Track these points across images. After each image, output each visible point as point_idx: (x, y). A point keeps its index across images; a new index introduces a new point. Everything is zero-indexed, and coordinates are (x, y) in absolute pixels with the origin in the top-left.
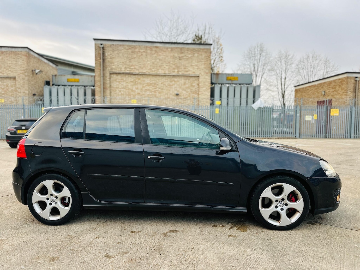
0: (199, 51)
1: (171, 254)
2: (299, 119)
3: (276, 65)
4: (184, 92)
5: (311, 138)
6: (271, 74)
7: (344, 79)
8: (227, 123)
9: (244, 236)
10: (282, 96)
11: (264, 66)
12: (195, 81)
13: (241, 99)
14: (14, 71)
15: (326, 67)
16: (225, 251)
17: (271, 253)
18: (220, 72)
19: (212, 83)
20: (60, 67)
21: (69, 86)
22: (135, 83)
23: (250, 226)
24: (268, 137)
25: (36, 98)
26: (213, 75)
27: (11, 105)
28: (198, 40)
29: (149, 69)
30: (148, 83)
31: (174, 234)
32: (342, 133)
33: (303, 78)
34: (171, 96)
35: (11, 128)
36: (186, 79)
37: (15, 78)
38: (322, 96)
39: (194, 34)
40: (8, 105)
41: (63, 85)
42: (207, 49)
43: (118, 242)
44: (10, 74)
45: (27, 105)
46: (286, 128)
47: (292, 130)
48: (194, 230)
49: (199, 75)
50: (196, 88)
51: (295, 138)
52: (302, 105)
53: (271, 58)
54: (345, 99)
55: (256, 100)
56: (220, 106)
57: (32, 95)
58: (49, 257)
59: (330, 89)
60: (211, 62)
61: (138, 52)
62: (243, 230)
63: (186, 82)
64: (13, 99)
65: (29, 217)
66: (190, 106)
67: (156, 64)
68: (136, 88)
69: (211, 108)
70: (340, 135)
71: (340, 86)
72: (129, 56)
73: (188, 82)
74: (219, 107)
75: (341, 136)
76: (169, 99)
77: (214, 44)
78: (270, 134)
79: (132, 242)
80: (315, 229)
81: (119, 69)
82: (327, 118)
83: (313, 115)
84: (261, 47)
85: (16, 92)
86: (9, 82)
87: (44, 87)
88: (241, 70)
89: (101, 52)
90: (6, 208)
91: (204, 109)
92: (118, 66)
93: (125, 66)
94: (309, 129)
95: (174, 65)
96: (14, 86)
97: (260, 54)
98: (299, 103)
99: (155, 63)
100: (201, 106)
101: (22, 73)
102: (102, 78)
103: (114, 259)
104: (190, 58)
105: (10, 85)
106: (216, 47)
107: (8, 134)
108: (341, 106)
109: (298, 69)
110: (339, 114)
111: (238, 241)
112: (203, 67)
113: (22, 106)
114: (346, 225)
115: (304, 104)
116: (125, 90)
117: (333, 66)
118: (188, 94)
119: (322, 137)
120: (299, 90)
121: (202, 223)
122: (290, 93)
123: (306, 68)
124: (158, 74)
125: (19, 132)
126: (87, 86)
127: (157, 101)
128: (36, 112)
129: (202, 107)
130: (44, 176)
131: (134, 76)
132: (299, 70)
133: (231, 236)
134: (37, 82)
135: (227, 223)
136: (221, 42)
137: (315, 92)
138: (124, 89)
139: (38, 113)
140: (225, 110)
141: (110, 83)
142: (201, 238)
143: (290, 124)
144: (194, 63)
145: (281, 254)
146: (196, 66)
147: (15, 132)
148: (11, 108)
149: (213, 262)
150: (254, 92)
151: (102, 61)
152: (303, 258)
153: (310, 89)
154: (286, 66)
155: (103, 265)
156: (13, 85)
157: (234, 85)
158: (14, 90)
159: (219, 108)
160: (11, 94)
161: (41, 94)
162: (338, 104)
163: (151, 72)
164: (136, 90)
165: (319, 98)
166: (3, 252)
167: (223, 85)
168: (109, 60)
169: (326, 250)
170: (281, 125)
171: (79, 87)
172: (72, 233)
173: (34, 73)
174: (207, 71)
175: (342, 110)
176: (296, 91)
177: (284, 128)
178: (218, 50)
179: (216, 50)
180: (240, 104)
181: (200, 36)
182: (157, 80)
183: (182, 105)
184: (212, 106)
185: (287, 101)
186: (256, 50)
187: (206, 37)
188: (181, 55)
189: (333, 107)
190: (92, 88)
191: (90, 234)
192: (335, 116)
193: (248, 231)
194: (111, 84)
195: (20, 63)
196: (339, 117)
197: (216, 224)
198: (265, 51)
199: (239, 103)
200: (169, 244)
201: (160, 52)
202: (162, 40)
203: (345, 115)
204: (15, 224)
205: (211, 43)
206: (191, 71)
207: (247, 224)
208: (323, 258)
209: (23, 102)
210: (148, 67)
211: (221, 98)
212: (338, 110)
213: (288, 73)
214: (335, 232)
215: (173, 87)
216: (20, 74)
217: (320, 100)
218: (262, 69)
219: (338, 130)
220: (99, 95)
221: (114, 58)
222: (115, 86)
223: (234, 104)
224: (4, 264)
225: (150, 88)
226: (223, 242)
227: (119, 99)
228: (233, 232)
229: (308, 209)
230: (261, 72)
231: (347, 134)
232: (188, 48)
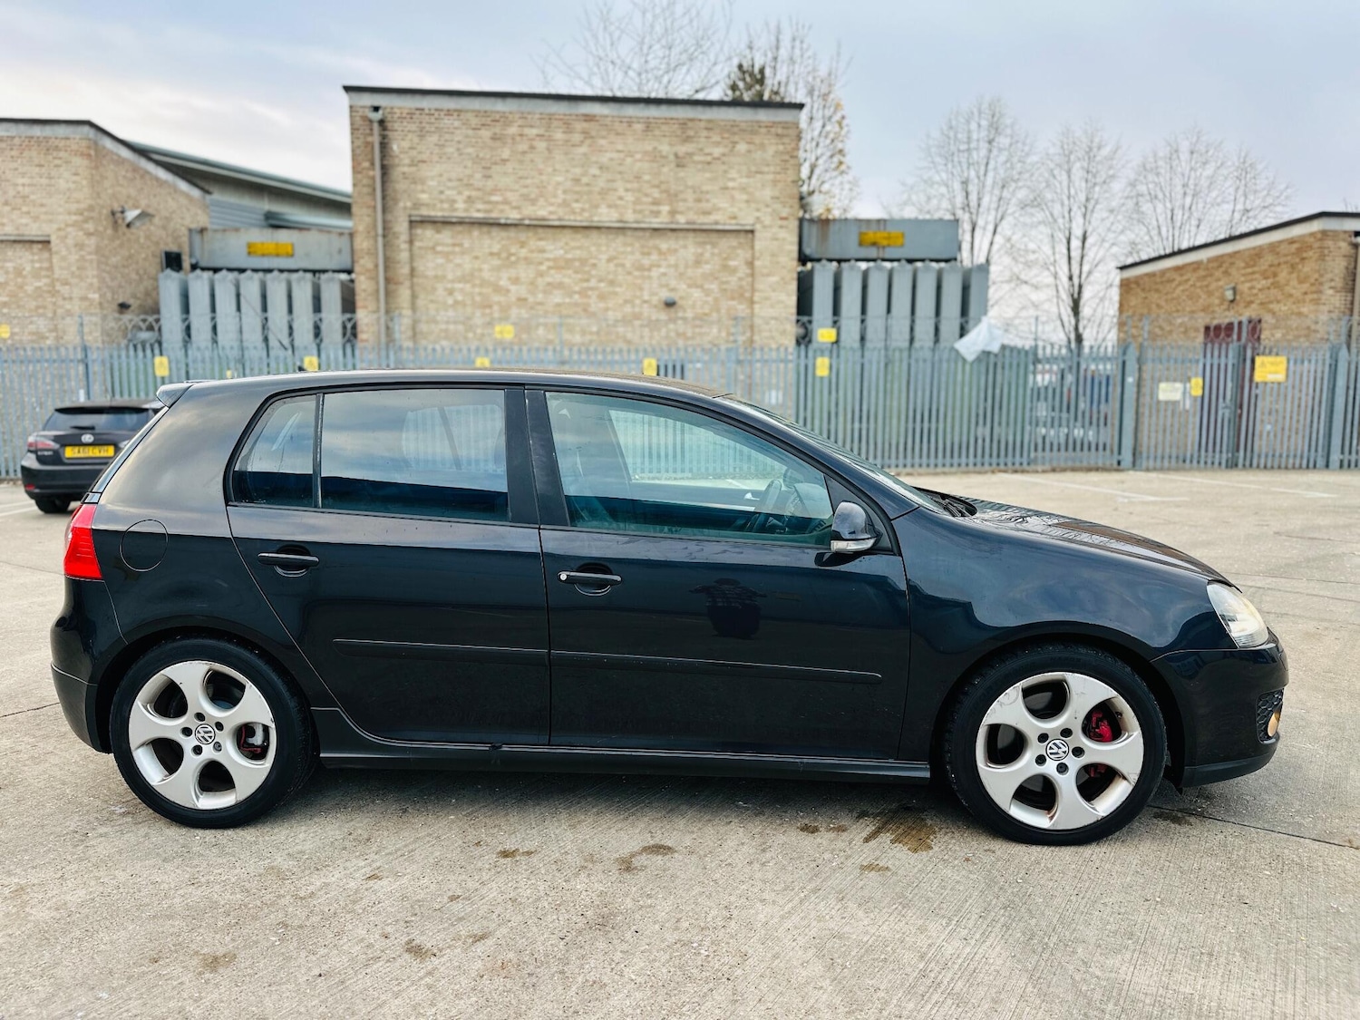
0: (753, 132)
1: (648, 941)
2: (1135, 396)
3: (1048, 186)
4: (697, 293)
5: (1177, 470)
6: (1028, 220)
7: (1312, 240)
8: (861, 410)
9: (920, 866)
10: (1071, 304)
11: (1003, 187)
12: (739, 251)
13: (913, 321)
14: (43, 217)
15: (1241, 192)
16: (847, 929)
17: (1019, 935)
18: (836, 214)
19: (803, 259)
20: (220, 196)
21: (255, 270)
22: (508, 258)
23: (941, 829)
24: (1013, 464)
25: (131, 321)
26: (806, 225)
27: (36, 346)
28: (749, 87)
29: (559, 205)
30: (555, 260)
31: (658, 860)
32: (1296, 449)
33: (1154, 233)
34: (646, 310)
35: (38, 439)
36: (704, 243)
37: (46, 243)
38: (1226, 304)
39: (735, 62)
40: (25, 350)
41: (230, 270)
42: (786, 125)
43: (450, 894)
44: (27, 225)
45: (98, 348)
46: (1083, 427)
47: (1107, 435)
48: (731, 844)
49: (753, 225)
50: (741, 279)
51: (1119, 467)
52: (1146, 344)
53: (1034, 158)
54: (1312, 316)
55: (971, 323)
56: (835, 346)
57: (115, 307)
58: (197, 953)
59: (1255, 279)
60: (799, 171)
61: (518, 138)
62: (915, 844)
63: (702, 254)
64: (42, 325)
65: (120, 795)
66: (719, 350)
67: (588, 185)
68: (510, 279)
69: (799, 357)
70: (1288, 456)
71: (1293, 267)
72: (481, 155)
73: (712, 253)
74: (831, 352)
75: (1291, 461)
76: (637, 323)
77: (813, 102)
78: (1022, 455)
79: (502, 893)
80: (1185, 840)
81: (446, 206)
82: (1239, 390)
83: (1189, 379)
84: (993, 116)
85: (53, 296)
86: (26, 259)
87: (161, 276)
88: (914, 204)
89: (376, 139)
90: (32, 758)
91: (774, 361)
92: (442, 192)
93: (467, 193)
94: (1171, 433)
95: (658, 187)
96: (43, 273)
97: (990, 142)
98: (1134, 331)
99: (585, 180)
100: (762, 349)
101: (75, 224)
102: (380, 240)
103: (437, 962)
104: (718, 159)
105: (28, 268)
106: (818, 115)
107: (31, 462)
108: (1294, 344)
109: (1135, 200)
110: (1287, 376)
111: (898, 890)
112: (768, 193)
113: (79, 350)
114: (1300, 825)
115: (1153, 337)
116: (468, 287)
117: (1272, 185)
118: (710, 299)
119: (1220, 464)
120: (1137, 281)
121: (763, 818)
122: (1101, 294)
123: (1165, 195)
124: (595, 224)
125: (70, 452)
126: (324, 271)
127: (595, 329)
128: (133, 375)
129: (766, 349)
130: (170, 646)
131: (504, 234)
132: (1137, 204)
133: (870, 867)
134: (130, 257)
135: (855, 814)
136: (839, 93)
137: (1198, 291)
138: (467, 282)
139: (142, 377)
140: (854, 363)
141: (412, 258)
142: (758, 875)
143: (1099, 412)
144: (733, 180)
145: (1054, 939)
146: (743, 189)
147: (56, 452)
148: (38, 361)
149: (804, 974)
150: (966, 289)
151: (377, 173)
152: (1136, 955)
153: (1178, 279)
154: (1090, 190)
155: (399, 984)
156: (41, 268)
157: (888, 265)
158: (45, 288)
159: (831, 357)
160: (33, 304)
161: (150, 302)
162: (1284, 335)
163: (567, 217)
164: (513, 288)
165: (1213, 312)
166: (29, 936)
167: (844, 265)
168: (406, 169)
169: (1222, 924)
170: (1064, 415)
171: (294, 276)
172: (280, 860)
173: (120, 221)
174: (785, 213)
175: (1299, 362)
176: (1125, 286)
177: (1075, 427)
178: (828, 128)
179: (818, 125)
180: (912, 340)
181: (756, 70)
182: (593, 249)
183: (690, 342)
184: (803, 347)
185: (1090, 325)
186: (974, 126)
187: (781, 76)
188: (683, 149)
189: (1265, 348)
190: (344, 276)
191: (348, 864)
192: (1273, 383)
193: (936, 849)
194: (415, 264)
195: (62, 184)
196: (1286, 388)
197: (815, 820)
198: (1009, 131)
199: (907, 336)
200: (641, 903)
201: (604, 137)
202: (612, 90)
203: (1308, 377)
204: (68, 824)
205: (799, 99)
206: (724, 211)
207: (929, 822)
208: (1211, 955)
209: (82, 338)
210: (555, 196)
211: (836, 318)
212: (1282, 360)
213: (1095, 215)
214: (1258, 851)
215: (655, 273)
216: (67, 225)
217: (1215, 322)
218: (995, 199)
219: (1283, 435)
220: (372, 306)
221: (424, 162)
222: (430, 273)
223: (886, 340)
224: (32, 982)
225: (566, 280)
226: (840, 892)
227: (447, 322)
228: (878, 853)
229: (1161, 767)
230: (993, 213)
231: (1316, 451)
232: (709, 121)
